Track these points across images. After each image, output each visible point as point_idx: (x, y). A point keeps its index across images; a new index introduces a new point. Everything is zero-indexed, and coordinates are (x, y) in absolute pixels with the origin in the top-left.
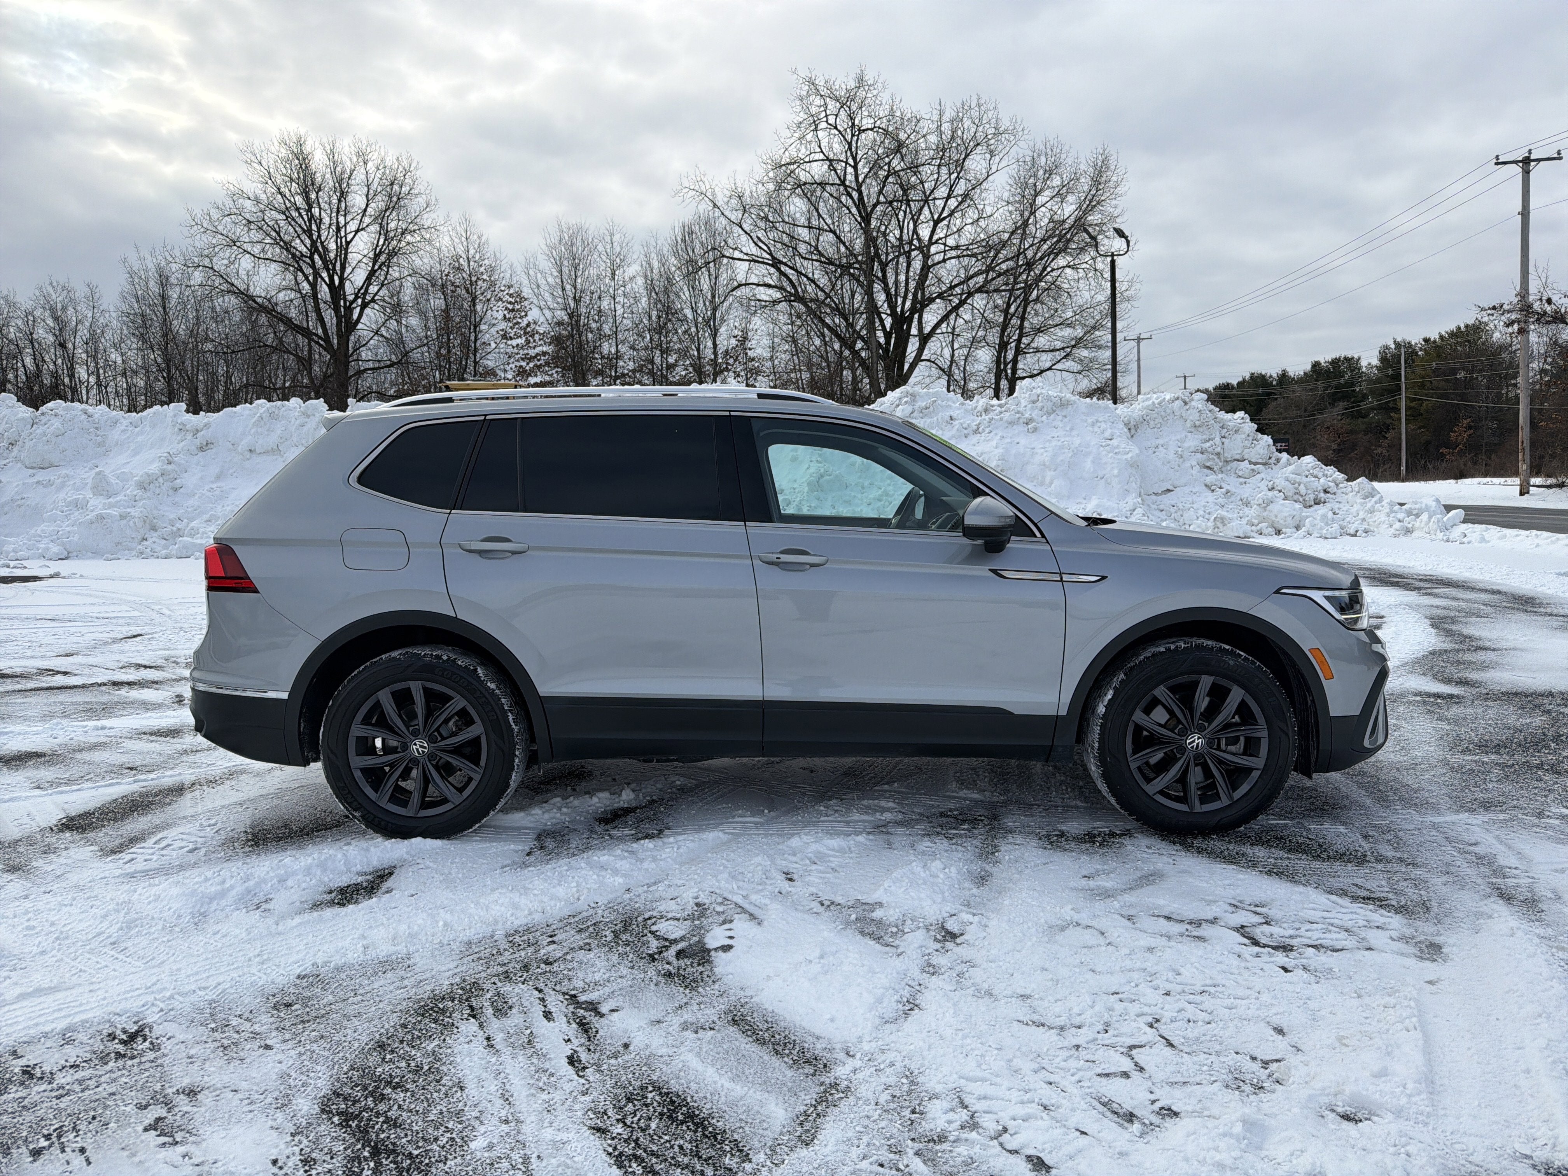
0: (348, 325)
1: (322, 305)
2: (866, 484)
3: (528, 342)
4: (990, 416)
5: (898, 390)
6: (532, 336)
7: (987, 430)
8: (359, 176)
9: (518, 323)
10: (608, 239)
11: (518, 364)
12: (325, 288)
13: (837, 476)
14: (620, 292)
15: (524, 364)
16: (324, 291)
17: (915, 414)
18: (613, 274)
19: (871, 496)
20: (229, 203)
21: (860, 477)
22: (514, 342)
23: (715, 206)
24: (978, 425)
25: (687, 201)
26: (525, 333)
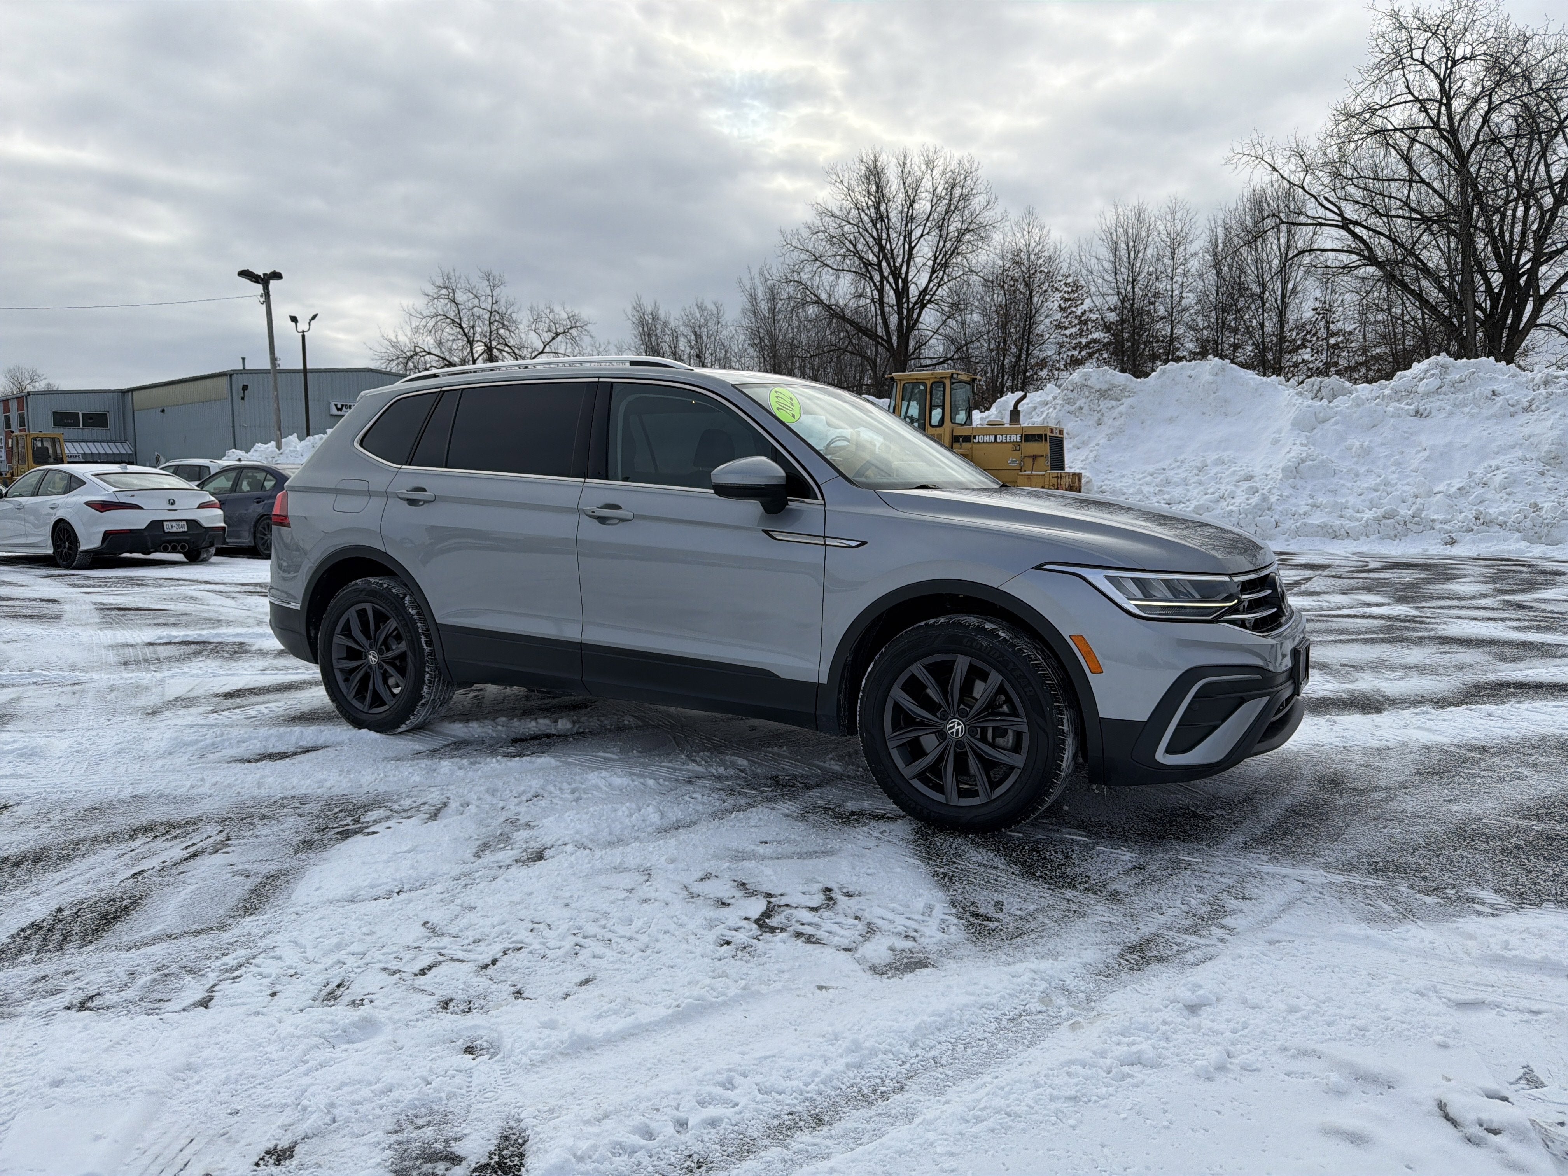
0: (908, 324)
1: (887, 309)
2: (1362, 470)
3: (1081, 330)
4: (1549, 390)
5: (1426, 361)
6: (1086, 323)
7: (1543, 407)
8: (927, 184)
9: (1072, 312)
10: (1169, 217)
11: (1070, 353)
12: (892, 293)
13: (1322, 462)
14: (1179, 270)
15: (1076, 353)
16: (890, 296)
17: (1444, 389)
18: (1173, 253)
19: (1365, 485)
20: (818, 222)
21: (1357, 463)
22: (1068, 332)
23: (1274, 169)
24: (1531, 402)
25: (1239, 168)
26: (1080, 322)
